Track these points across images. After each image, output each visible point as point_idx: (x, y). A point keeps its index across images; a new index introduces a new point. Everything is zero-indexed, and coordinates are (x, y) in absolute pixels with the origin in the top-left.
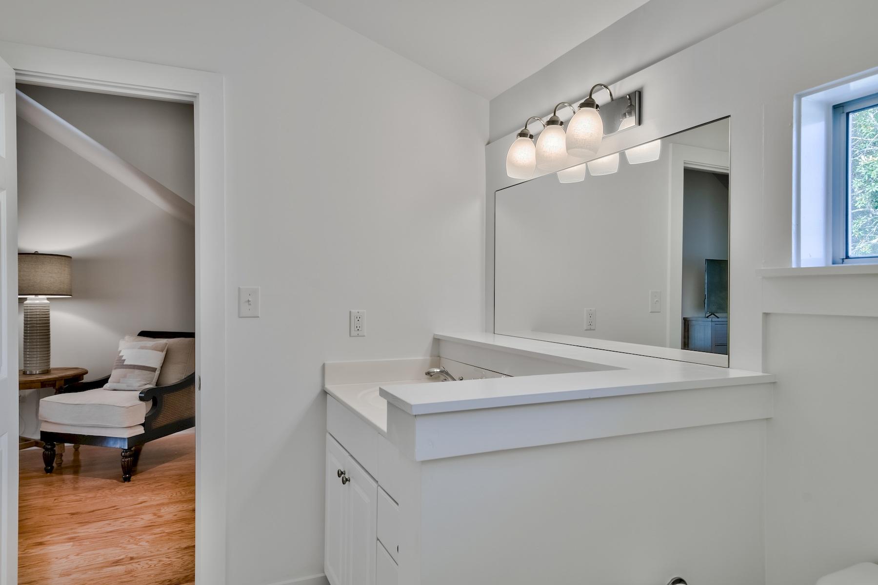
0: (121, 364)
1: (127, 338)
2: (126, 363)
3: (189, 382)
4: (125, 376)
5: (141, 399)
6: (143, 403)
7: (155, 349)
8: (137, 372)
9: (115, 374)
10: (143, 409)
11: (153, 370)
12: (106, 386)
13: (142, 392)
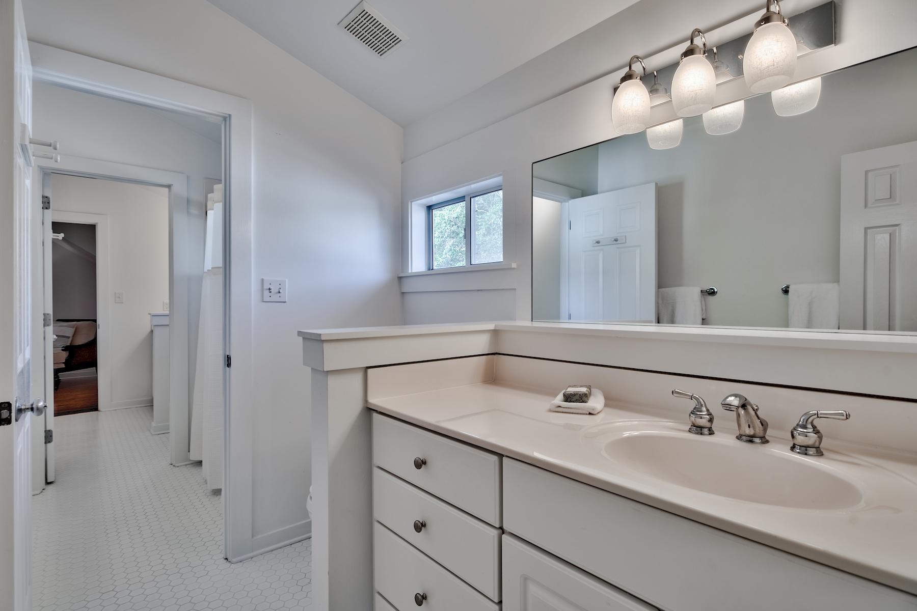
6: (64, 353)
7: (68, 327)
10: (64, 356)
11: (68, 337)
13: (63, 347)
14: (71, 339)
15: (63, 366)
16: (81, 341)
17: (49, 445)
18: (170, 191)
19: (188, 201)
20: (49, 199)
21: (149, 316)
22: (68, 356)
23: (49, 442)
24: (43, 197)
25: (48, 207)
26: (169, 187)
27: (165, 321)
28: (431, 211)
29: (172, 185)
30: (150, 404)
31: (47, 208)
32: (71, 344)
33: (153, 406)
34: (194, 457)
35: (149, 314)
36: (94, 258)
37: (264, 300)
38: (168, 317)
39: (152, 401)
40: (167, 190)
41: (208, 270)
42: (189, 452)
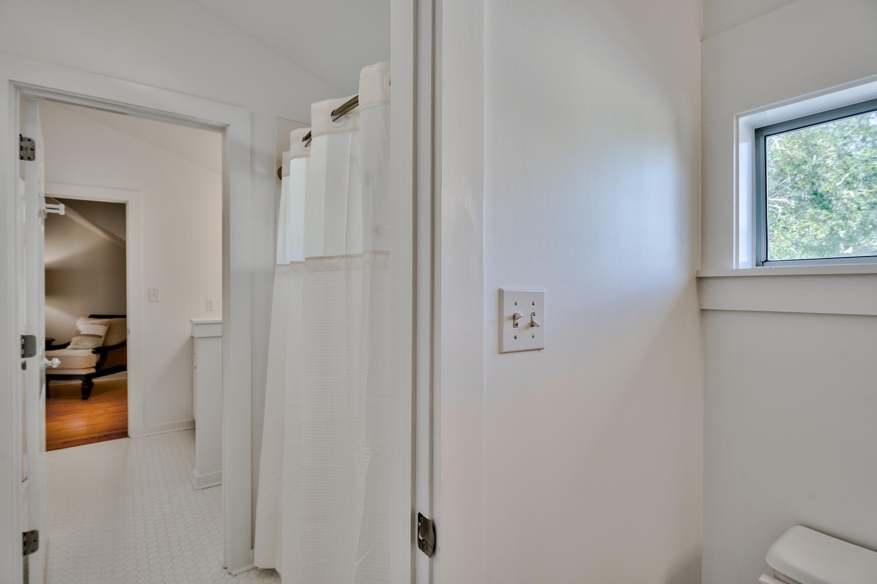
0: (78, 334)
1: (82, 319)
2: (82, 333)
3: (123, 345)
4: (81, 341)
5: (93, 352)
6: (94, 355)
7: (101, 324)
8: (89, 338)
9: (74, 340)
10: (95, 359)
11: (100, 337)
12: (69, 347)
13: (94, 349)
14: (103, 339)
15: (93, 371)
16: (114, 341)
17: (32, 556)
18: (224, 137)
19: (252, 152)
20: (33, 142)
21: (191, 323)
22: (100, 359)
23: (33, 551)
24: (22, 139)
25: (31, 157)
26: (223, 129)
27: (217, 331)
28: (762, 139)
29: (229, 125)
30: (191, 427)
31: (29, 159)
32: (103, 345)
33: (195, 429)
34: (262, 562)
35: (191, 321)
36: (124, 243)
37: (505, 350)
38: (221, 326)
39: (193, 423)
40: (219, 136)
41: (291, 262)
42: (252, 547)
